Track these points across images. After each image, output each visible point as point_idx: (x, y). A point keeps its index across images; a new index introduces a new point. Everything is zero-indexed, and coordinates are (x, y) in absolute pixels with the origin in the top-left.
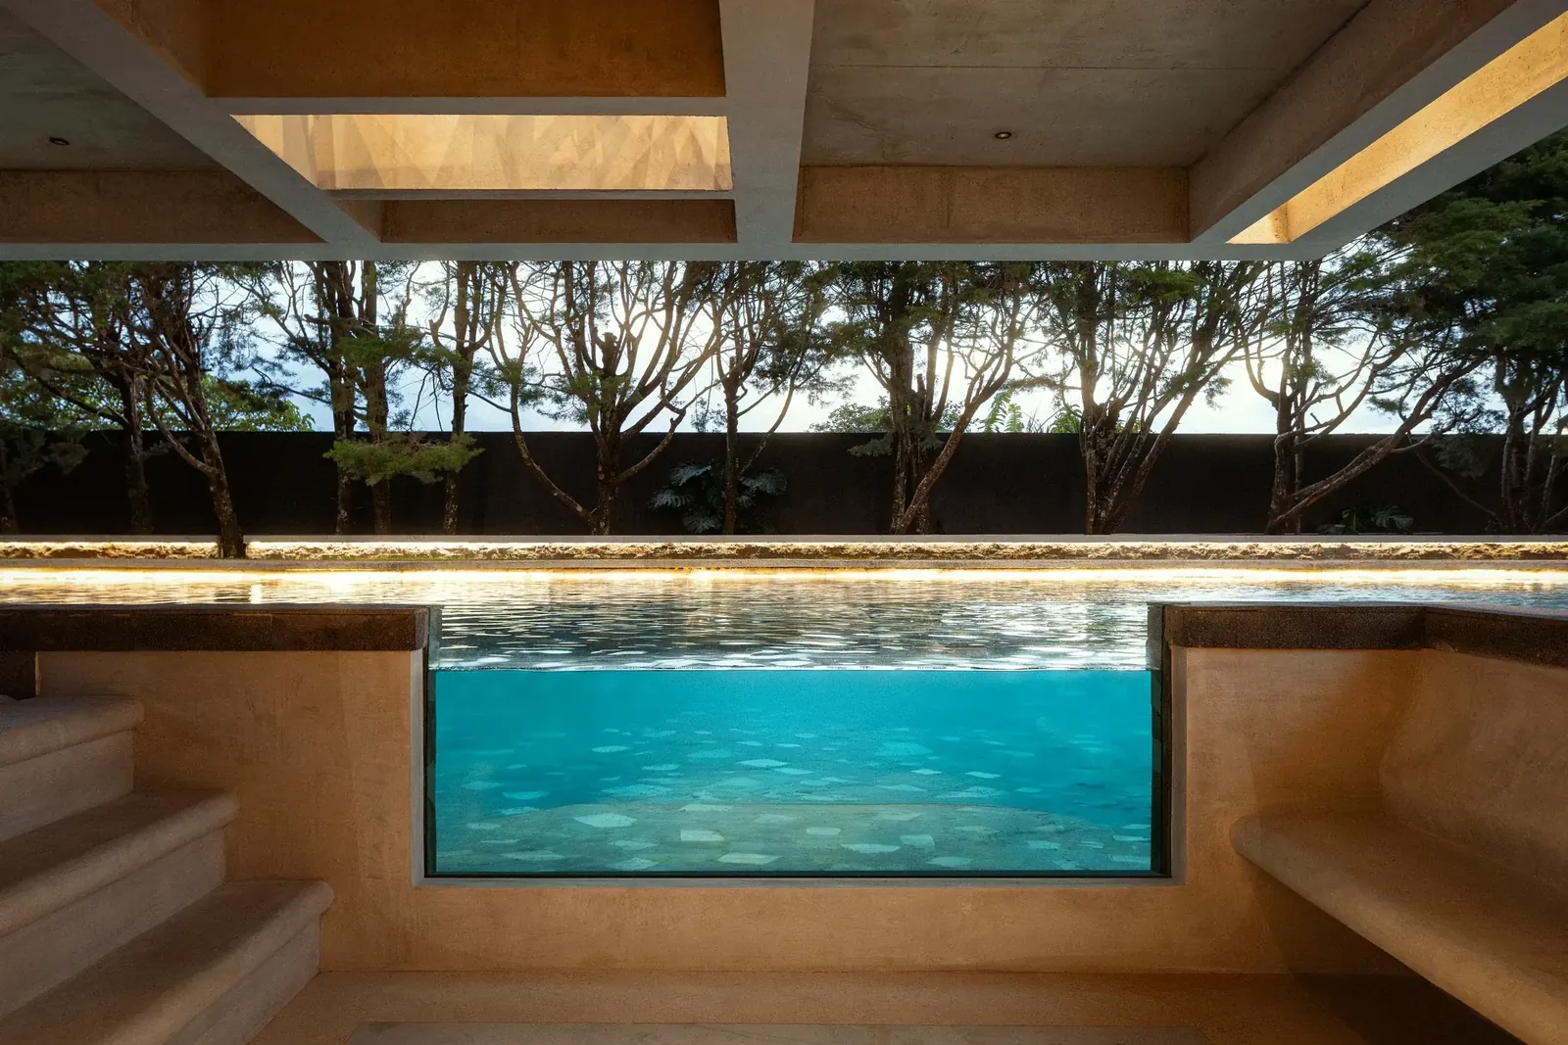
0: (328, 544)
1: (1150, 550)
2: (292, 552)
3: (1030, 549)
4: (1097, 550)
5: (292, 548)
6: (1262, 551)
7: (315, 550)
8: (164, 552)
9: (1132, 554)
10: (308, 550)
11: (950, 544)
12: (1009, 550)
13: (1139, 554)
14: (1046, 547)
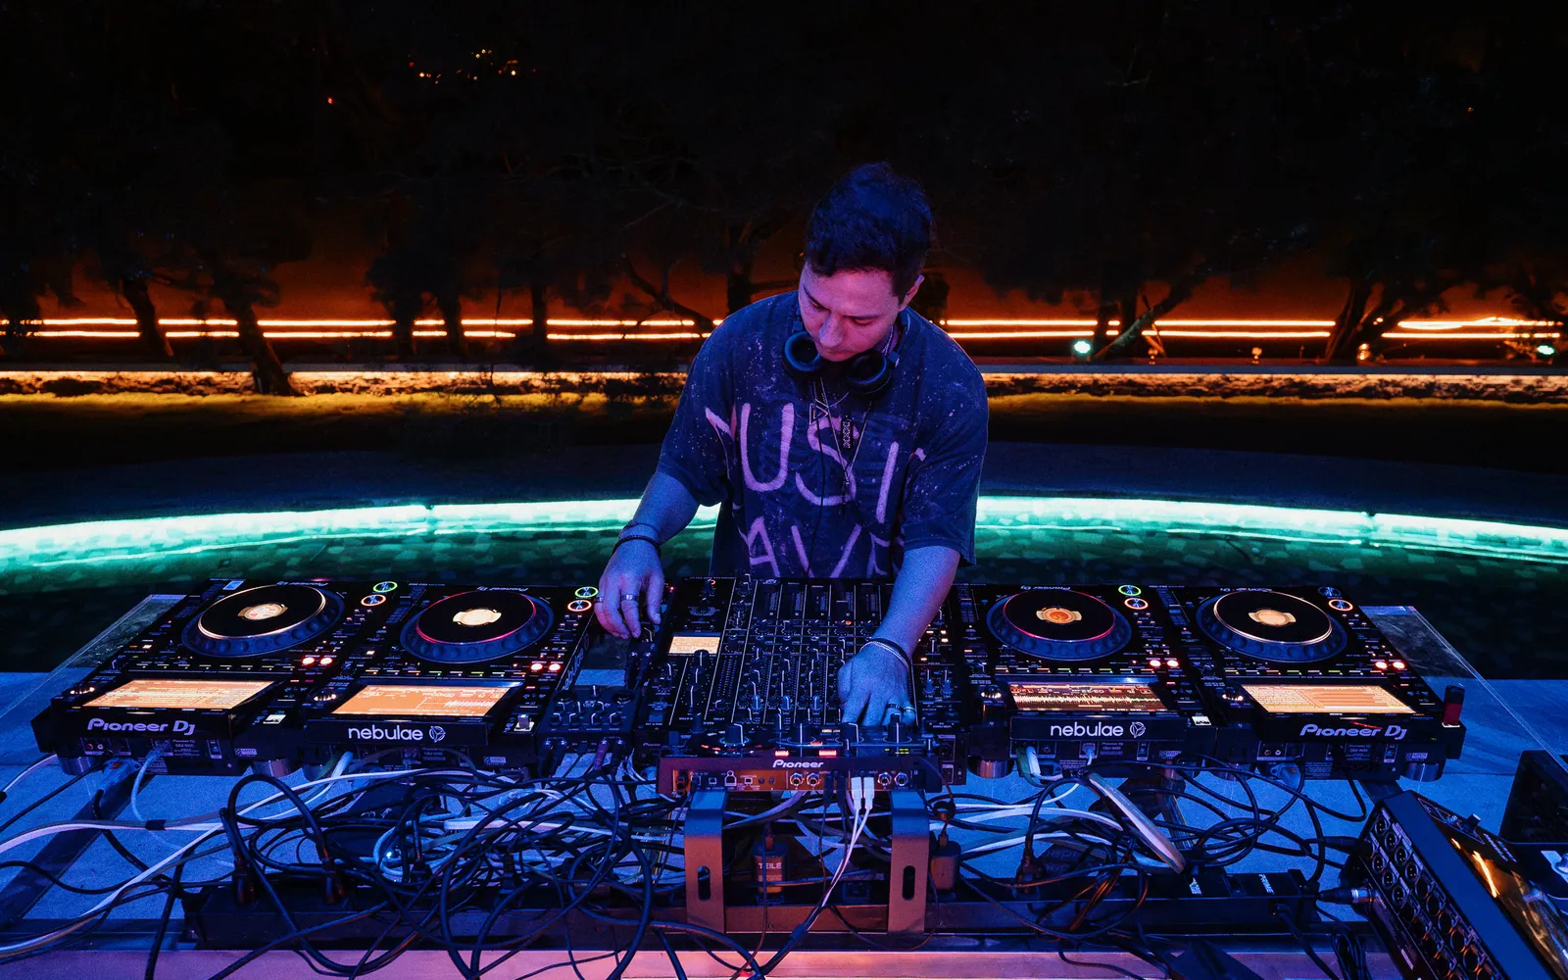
0: (391, 374)
1: (1414, 384)
2: (347, 383)
3: (1266, 381)
4: (1348, 383)
5: (347, 379)
6: (1549, 385)
7: (376, 381)
8: (186, 383)
9: (1390, 389)
10: (367, 381)
11: (1168, 376)
12: (1239, 383)
13: (1400, 389)
14: (1286, 380)
